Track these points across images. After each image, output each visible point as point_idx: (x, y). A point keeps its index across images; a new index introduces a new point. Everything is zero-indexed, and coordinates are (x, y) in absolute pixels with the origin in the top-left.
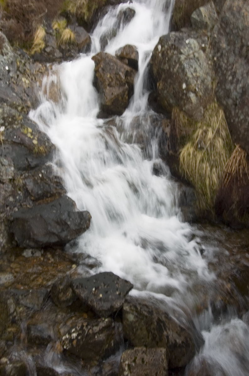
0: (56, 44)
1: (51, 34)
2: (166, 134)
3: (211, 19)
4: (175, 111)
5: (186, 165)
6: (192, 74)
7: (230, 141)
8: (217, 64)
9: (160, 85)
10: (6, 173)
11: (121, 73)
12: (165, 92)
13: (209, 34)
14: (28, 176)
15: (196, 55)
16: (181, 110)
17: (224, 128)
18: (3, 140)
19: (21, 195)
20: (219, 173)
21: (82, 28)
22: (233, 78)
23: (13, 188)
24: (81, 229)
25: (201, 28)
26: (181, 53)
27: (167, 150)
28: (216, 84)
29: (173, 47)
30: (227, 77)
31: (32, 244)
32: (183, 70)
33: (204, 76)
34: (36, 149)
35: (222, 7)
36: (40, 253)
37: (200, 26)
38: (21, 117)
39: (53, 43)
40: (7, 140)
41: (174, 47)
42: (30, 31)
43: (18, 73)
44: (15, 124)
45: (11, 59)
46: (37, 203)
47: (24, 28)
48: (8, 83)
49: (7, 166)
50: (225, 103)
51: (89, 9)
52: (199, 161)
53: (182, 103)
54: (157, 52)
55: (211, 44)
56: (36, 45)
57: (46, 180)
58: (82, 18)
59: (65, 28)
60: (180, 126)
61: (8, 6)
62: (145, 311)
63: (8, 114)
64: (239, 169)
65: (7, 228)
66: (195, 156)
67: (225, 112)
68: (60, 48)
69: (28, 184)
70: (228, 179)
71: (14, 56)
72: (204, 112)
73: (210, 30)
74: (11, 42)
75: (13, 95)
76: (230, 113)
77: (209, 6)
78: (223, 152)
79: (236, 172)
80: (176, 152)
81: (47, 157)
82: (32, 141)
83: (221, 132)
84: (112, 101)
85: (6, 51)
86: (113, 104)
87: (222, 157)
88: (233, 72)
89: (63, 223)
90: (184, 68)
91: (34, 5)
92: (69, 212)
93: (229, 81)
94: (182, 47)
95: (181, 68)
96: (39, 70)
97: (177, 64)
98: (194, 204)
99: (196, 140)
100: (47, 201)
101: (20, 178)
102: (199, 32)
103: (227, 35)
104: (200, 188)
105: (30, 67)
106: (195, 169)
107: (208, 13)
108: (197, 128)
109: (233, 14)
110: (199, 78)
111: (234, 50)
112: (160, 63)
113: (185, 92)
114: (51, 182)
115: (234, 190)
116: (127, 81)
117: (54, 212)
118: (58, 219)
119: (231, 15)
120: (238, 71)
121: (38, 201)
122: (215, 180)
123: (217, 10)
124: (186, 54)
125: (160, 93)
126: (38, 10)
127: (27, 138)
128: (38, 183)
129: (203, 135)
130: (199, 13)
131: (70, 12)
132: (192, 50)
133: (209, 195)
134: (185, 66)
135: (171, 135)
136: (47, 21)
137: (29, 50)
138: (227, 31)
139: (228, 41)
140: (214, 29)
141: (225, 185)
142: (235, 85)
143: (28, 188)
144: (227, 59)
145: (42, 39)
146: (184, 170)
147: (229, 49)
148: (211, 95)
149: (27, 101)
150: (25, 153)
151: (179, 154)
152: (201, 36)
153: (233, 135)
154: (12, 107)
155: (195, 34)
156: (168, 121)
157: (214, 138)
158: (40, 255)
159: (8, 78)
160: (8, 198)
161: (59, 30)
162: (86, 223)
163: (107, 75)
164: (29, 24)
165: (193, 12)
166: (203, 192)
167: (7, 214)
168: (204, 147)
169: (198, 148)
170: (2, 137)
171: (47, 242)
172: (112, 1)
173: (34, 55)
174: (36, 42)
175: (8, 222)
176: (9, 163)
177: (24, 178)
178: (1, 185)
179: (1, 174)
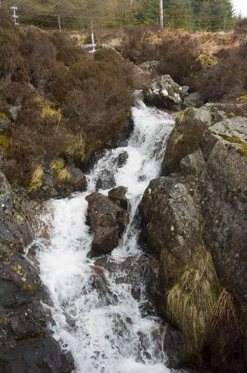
0: (53, 183)
1: (48, 174)
2: (155, 274)
3: (199, 165)
4: (164, 252)
5: (173, 308)
6: (180, 217)
7: (217, 283)
8: (205, 209)
9: (150, 226)
11: (112, 214)
12: (155, 233)
13: (197, 179)
14: (14, 314)
15: (185, 199)
16: (169, 252)
17: (211, 271)
19: (5, 333)
20: (206, 316)
21: (78, 169)
22: (220, 222)
25: (189, 173)
26: (170, 197)
27: (155, 291)
28: (204, 227)
29: (163, 190)
30: (214, 221)
32: (172, 213)
33: (192, 219)
34: (24, 287)
35: (209, 154)
37: (188, 171)
38: (12, 254)
39: (50, 182)
42: (29, 170)
43: (14, 210)
44: (6, 262)
45: (8, 197)
46: (20, 343)
47: (23, 168)
48: (2, 219)
50: (212, 245)
51: (86, 152)
52: (186, 303)
53: (170, 244)
54: (148, 195)
55: (198, 189)
56: (34, 183)
57: (31, 319)
58: (79, 160)
59: (62, 169)
60: (168, 267)
61: (10, 147)
64: (226, 312)
66: (182, 298)
67: (212, 255)
68: (56, 187)
69: (13, 322)
70: (215, 323)
71: (11, 194)
72: (192, 253)
73: (198, 175)
74: (10, 180)
75: (6, 232)
76: (217, 256)
77: (197, 153)
78: (210, 295)
79: (223, 316)
80: (164, 293)
81: (34, 295)
82: (21, 278)
83: (208, 274)
84: (103, 240)
85: (3, 189)
86: (103, 243)
87: (209, 300)
88: (220, 216)
89: (45, 366)
90: (172, 211)
91: (34, 147)
92: (51, 355)
93: (216, 225)
94: (171, 192)
95: (169, 211)
96: (34, 207)
97: (166, 207)
98: (181, 347)
99: (183, 283)
100: (31, 342)
101: (5, 316)
102: (188, 176)
103: (214, 181)
104: (187, 331)
105: (25, 204)
106: (182, 312)
107: (196, 160)
108: (184, 270)
109: (218, 162)
110: (187, 221)
111: (220, 195)
112: (150, 205)
113: (173, 234)
114: (36, 321)
115: (221, 335)
116: (118, 221)
117: (36, 353)
118: (40, 362)
119: (217, 162)
120: (224, 215)
121: (22, 340)
122: (202, 323)
123: (204, 157)
124: (175, 198)
125: (149, 233)
126: (38, 152)
127: (16, 275)
128: (23, 322)
129: (190, 277)
130: (187, 159)
131: (68, 154)
132: (181, 194)
133: (196, 339)
134: (174, 209)
135: (159, 276)
136: (45, 161)
137: (27, 188)
138: (213, 177)
139: (214, 186)
140: (202, 175)
141: (212, 328)
142: (222, 228)
143: (12, 327)
144: (213, 203)
145: (40, 178)
146: (171, 313)
147: (216, 194)
148: (199, 238)
149: (20, 238)
150: (13, 290)
151: (167, 296)
152: (189, 181)
153: (220, 278)
154: (4, 244)
155: (183, 179)
156: (157, 261)
157: (201, 280)
159: (3, 215)
161: (57, 170)
162: (68, 367)
163: (99, 215)
164: (28, 164)
165: (182, 159)
166: (190, 336)
168: (191, 289)
169: (185, 290)
172: (108, 145)
173: (31, 192)
174: (34, 181)
177: (9, 316)
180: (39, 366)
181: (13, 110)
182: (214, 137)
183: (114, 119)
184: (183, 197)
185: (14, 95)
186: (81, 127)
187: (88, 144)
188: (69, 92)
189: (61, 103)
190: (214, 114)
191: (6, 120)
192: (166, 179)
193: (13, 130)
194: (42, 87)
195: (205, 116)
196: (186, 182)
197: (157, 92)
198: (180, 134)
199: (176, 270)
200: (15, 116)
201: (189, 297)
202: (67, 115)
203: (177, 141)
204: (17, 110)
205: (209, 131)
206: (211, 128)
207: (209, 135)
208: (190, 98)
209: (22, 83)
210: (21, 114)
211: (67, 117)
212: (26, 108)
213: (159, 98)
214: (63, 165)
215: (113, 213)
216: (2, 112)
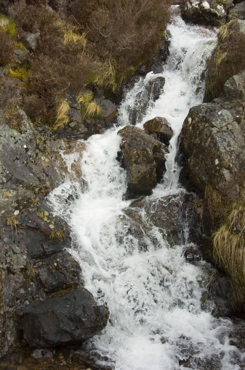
0: (81, 119)
1: (75, 108)
2: (199, 215)
4: (209, 189)
5: (220, 252)
6: (225, 148)
9: (191, 161)
10: (17, 262)
11: (148, 149)
12: (197, 168)
13: (244, 103)
14: (43, 264)
15: (230, 127)
16: (214, 188)
18: (17, 225)
19: (34, 286)
21: (109, 101)
23: (25, 279)
24: (97, 326)
25: (235, 98)
26: (213, 126)
27: (200, 234)
29: (205, 119)
31: (42, 343)
32: (215, 144)
33: (240, 150)
34: (53, 235)
36: (51, 353)
37: (234, 95)
38: (37, 199)
39: (78, 117)
40: (21, 225)
42: (53, 106)
43: (37, 151)
44: (31, 208)
45: (30, 137)
46: (50, 296)
47: (46, 104)
48: (25, 162)
49: (18, 253)
51: (117, 81)
52: (235, 246)
54: (188, 125)
56: (59, 120)
57: (62, 269)
58: (110, 90)
59: (90, 102)
60: (214, 206)
61: (30, 81)
63: (22, 197)
65: (17, 324)
66: (230, 240)
68: (85, 122)
69: (41, 273)
71: (34, 133)
72: (240, 189)
74: (32, 117)
75: (29, 175)
80: (210, 235)
81: (64, 243)
82: (48, 226)
84: (139, 179)
85: (24, 129)
86: (139, 183)
89: (77, 319)
90: (216, 142)
91: (56, 79)
92: (84, 307)
94: (214, 120)
95: (213, 142)
96: (61, 147)
97: (208, 138)
98: (230, 295)
99: (231, 223)
100: (61, 294)
101: (33, 267)
102: (234, 101)
104: (236, 277)
105: (50, 144)
106: (231, 256)
107: (243, 81)
108: (232, 209)
110: (233, 153)
112: (191, 136)
113: (218, 168)
114: (67, 271)
116: (156, 157)
117: (67, 306)
118: (72, 315)
121: (52, 293)
124: (219, 127)
125: (192, 169)
126: (62, 85)
127: (43, 223)
128: (53, 273)
129: (238, 216)
130: (232, 81)
131: (96, 84)
132: (225, 122)
134: (217, 139)
135: (204, 216)
136: (71, 95)
137: (52, 126)
143: (41, 279)
145: (66, 113)
146: (218, 257)
149: (46, 181)
150: (41, 239)
151: (213, 238)
152: (235, 106)
154: (28, 189)
155: (228, 105)
156: (201, 200)
158: (52, 356)
159: (26, 157)
160: (19, 290)
161: (84, 103)
162: (102, 320)
163: (134, 151)
164: (51, 99)
165: (226, 81)
166: (240, 282)
167: (17, 308)
168: (240, 229)
169: (233, 231)
170: (16, 221)
171: (59, 341)
172: (142, 71)
173: (57, 131)
174: (59, 117)
175: (18, 317)
176: (21, 251)
177: (37, 268)
178: (12, 275)
179: (12, 263)
180: (71, 320)
181: (31, 38)
183: (145, 41)
184: (228, 126)
185: (31, 20)
186: (109, 52)
187: (118, 71)
188: (93, 13)
189: (85, 27)
191: (24, 50)
192: (208, 105)
193: (32, 61)
194: (62, 9)
196: (231, 108)
197: (196, 5)
198: (224, 52)
199: (223, 209)
200: (33, 45)
201: (237, 238)
202: (92, 39)
203: (219, 61)
204: (35, 38)
208: (237, 10)
209: (39, 6)
210: (40, 42)
211: (93, 42)
212: (46, 35)
213: (199, 12)
214: (92, 98)
215: (149, 148)
216: (19, 41)
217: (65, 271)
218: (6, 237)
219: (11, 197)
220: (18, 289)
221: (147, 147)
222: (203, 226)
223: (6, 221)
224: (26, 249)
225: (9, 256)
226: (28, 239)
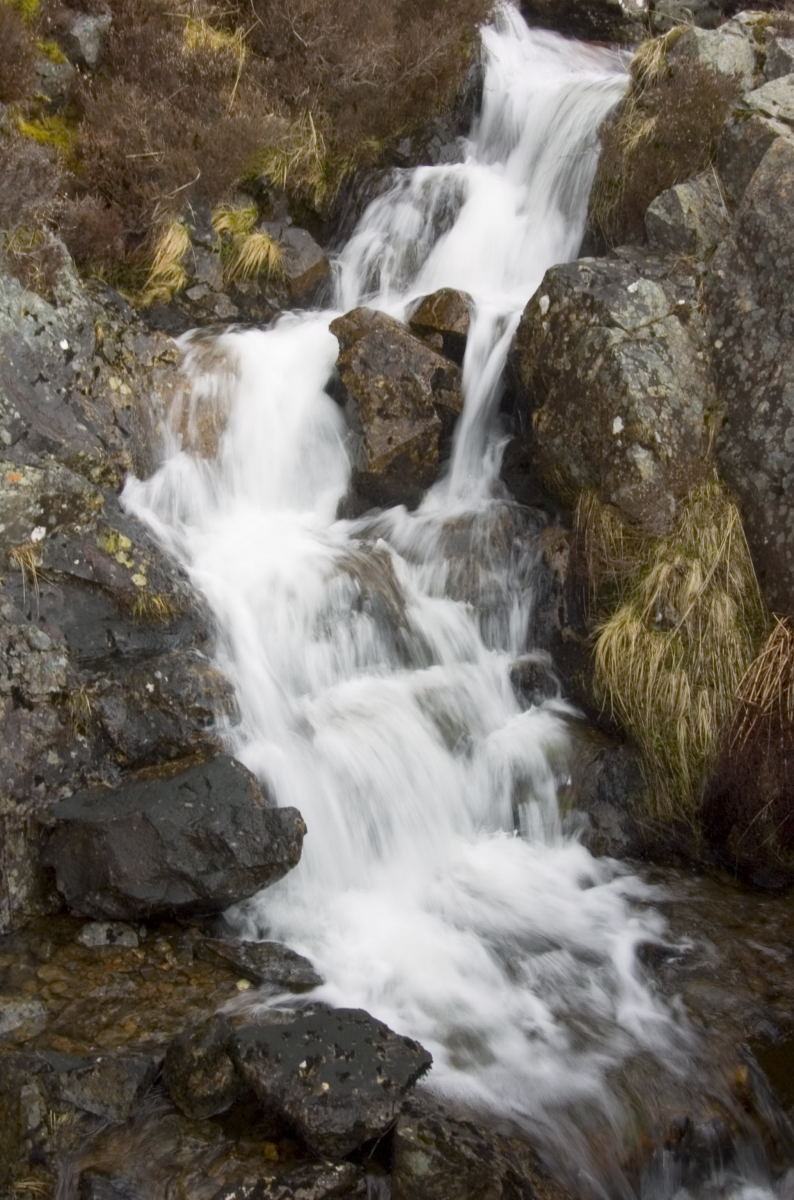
0: (220, 278)
1: (206, 246)
2: (556, 573)
3: (707, 220)
4: (587, 503)
5: (614, 678)
6: (643, 389)
7: (758, 603)
8: (724, 365)
9: (542, 419)
10: (42, 675)
11: (418, 377)
12: (558, 441)
13: (701, 268)
14: (113, 685)
15: (660, 330)
16: (606, 500)
17: (739, 564)
18: (38, 569)
19: (86, 746)
20: (718, 704)
21: (305, 233)
22: (773, 408)
23: (63, 724)
24: (271, 865)
25: (676, 249)
26: (612, 324)
27: (555, 627)
28: (719, 425)
29: (589, 301)
30: (753, 405)
31: (111, 907)
32: (617, 376)
33: (683, 396)
34: (141, 605)
35: (743, 186)
36: (135, 936)
37: (672, 242)
38: (100, 499)
39: (212, 273)
40: (51, 570)
41: (591, 305)
42: (144, 234)
43: (99, 361)
44: (79, 523)
45: (79, 317)
46: (134, 777)
47: (126, 225)
48: (64, 390)
49: (45, 651)
50: (744, 482)
51: (329, 176)
52: (657, 665)
53: (610, 478)
54: (537, 317)
55: (705, 298)
56: (158, 278)
57: (167, 703)
58: (306, 203)
59: (251, 231)
60: (601, 549)
61: (79, 155)
62: (466, 1143)
63: (58, 490)
64: (784, 695)
65: (35, 851)
66: (644, 648)
67: (744, 514)
68: (231, 290)
69: (108, 711)
70: (747, 726)
71: (89, 309)
72: (678, 508)
73: (706, 254)
74: (82, 265)
75: (77, 429)
76: (761, 517)
77: (703, 182)
78: (734, 639)
79: (775, 706)
80: (584, 631)
81: (173, 629)
82: (128, 577)
83: (729, 574)
84: (389, 462)
85: (64, 292)
86: (389, 472)
87: (730, 656)
88: (774, 389)
89: (216, 843)
90: (620, 370)
91: (157, 156)
92: (235, 811)
93: (760, 417)
94: (616, 305)
95: (609, 368)
96: (165, 354)
97: (597, 357)
98: (636, 800)
99: (649, 599)
100: (168, 771)
101: (85, 692)
102: (670, 259)
103: (758, 274)
104: (657, 751)
105: (134, 342)
106: (644, 690)
107: (700, 204)
108: (654, 561)
109: (777, 209)
110: (665, 402)
111: (778, 321)
112: (544, 350)
113: (619, 443)
114: (183, 710)
115: (766, 763)
116: (439, 401)
117: (187, 805)
118: (201, 830)
119: (773, 212)
120: (788, 385)
121: (139, 768)
122: (707, 727)
123: (727, 193)
124: (627, 327)
125: (540, 442)
126: (174, 172)
127: (113, 568)
128: (141, 712)
129: (671, 582)
130: (670, 201)
131: (269, 182)
132: (647, 313)
133: (686, 775)
134: (624, 361)
135: (572, 577)
136: (196, 205)
137: (136, 293)
138: (757, 261)
139: (759, 291)
140: (717, 252)
141: (736, 743)
142: (779, 428)
143: (107, 726)
144: (754, 347)
145: (179, 259)
146: (609, 692)
147: (764, 317)
148: (702, 458)
149: (121, 450)
150: (106, 614)
151: (595, 640)
152: (674, 273)
153: (768, 588)
154: (72, 467)
155: (656, 266)
156: (565, 532)
157: (707, 593)
158: (136, 943)
159: (66, 376)
160: (45, 756)
161: (232, 233)
162: (288, 848)
163: (377, 381)
164: (140, 212)
165: (652, 199)
166: (666, 764)
167: (38, 806)
168: (674, 619)
169: (653, 622)
170: (34, 558)
171: (161, 901)
172: (402, 155)
173: (151, 308)
174: (158, 270)
175: (40, 831)
176: (52, 645)
177: (96, 694)
178: (25, 711)
179: (27, 676)
180: (197, 843)
181: (85, 29)
182: (763, 127)
183: (424, 64)
184: (655, 326)
186: (313, 91)
187: (334, 148)
189: (246, 9)
190: (763, 48)
191: (63, 62)
192: (598, 264)
193: (87, 95)
195: (735, 57)
196: (664, 277)
198: (648, 116)
199: (627, 560)
200: (90, 51)
201: (665, 643)
202: (265, 48)
203: (635, 140)
204: (98, 30)
205: (747, 105)
206: (755, 98)
207: (745, 120)
210: (114, 43)
211: (266, 55)
212: (130, 22)
214: (253, 219)
215: (423, 374)
216: (47, 34)
217: (177, 709)
218: (8, 600)
219: (26, 487)
220: (42, 752)
221: (417, 373)
222: (565, 606)
223: (8, 556)
224: (63, 640)
225: (19, 656)
226: (70, 612)
